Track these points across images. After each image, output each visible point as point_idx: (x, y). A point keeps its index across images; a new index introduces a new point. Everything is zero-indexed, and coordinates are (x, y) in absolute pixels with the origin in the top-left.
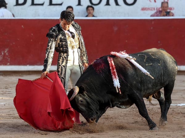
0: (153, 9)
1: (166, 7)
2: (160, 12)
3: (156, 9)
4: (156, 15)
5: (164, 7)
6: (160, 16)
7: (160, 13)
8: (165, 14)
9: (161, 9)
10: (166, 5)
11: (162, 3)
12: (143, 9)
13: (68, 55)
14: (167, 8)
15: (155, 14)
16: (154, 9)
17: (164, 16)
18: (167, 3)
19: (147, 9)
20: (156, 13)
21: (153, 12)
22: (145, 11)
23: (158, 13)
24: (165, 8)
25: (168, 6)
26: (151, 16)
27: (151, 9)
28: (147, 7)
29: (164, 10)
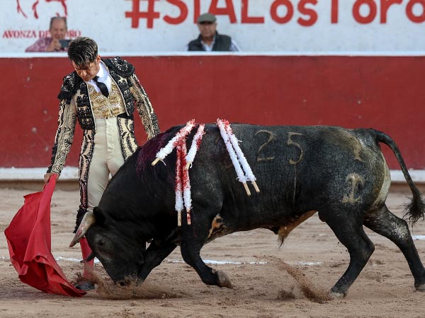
0: (31, 34)
1: (62, 30)
2: (48, 41)
3: (37, 34)
4: (38, 47)
5: (57, 30)
6: (48, 51)
7: (46, 44)
8: (59, 45)
9: (49, 36)
10: (61, 25)
11: (53, 20)
12: (8, 34)
13: (94, 133)
14: (63, 33)
15: (37, 45)
16: (34, 32)
17: (57, 50)
18: (65, 19)
19: (17, 34)
20: (39, 43)
21: (32, 41)
22: (13, 39)
23: (43, 45)
24: (60, 32)
25: (66, 28)
26: (27, 51)
27: (26, 34)
28: (17, 28)
29: (57, 36)
